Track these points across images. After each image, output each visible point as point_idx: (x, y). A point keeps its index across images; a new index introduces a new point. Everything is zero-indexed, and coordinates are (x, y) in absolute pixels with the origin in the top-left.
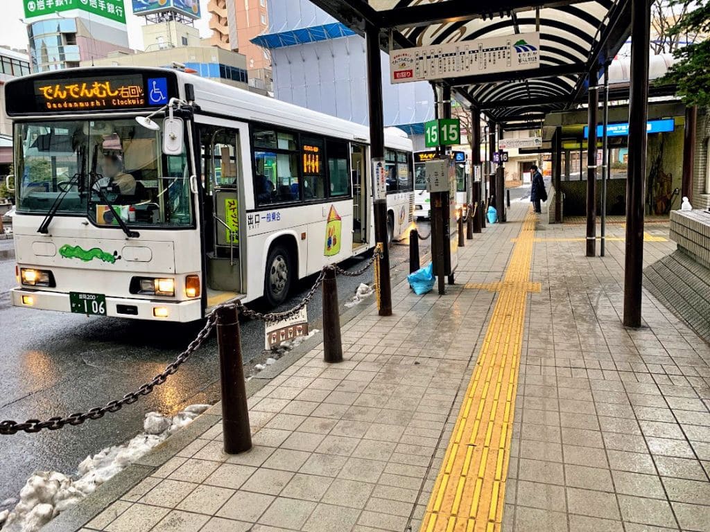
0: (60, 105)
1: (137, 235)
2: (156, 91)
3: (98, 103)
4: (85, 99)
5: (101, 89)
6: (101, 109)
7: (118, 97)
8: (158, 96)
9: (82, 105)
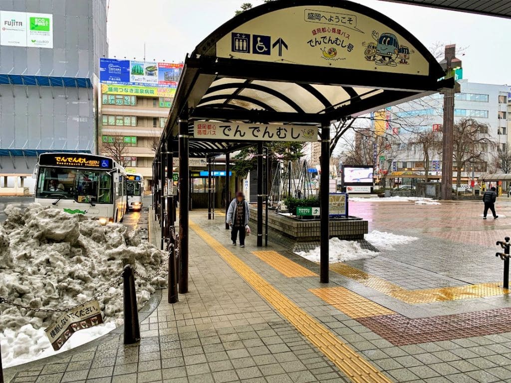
0: (63, 163)
1: (94, 205)
2: (104, 163)
3: (79, 164)
4: (74, 162)
5: (82, 161)
6: (80, 166)
7: (88, 163)
8: (105, 165)
9: (72, 164)
